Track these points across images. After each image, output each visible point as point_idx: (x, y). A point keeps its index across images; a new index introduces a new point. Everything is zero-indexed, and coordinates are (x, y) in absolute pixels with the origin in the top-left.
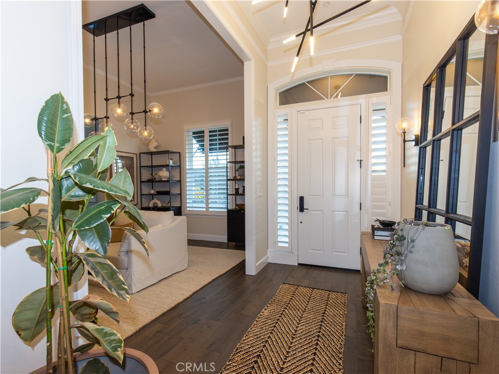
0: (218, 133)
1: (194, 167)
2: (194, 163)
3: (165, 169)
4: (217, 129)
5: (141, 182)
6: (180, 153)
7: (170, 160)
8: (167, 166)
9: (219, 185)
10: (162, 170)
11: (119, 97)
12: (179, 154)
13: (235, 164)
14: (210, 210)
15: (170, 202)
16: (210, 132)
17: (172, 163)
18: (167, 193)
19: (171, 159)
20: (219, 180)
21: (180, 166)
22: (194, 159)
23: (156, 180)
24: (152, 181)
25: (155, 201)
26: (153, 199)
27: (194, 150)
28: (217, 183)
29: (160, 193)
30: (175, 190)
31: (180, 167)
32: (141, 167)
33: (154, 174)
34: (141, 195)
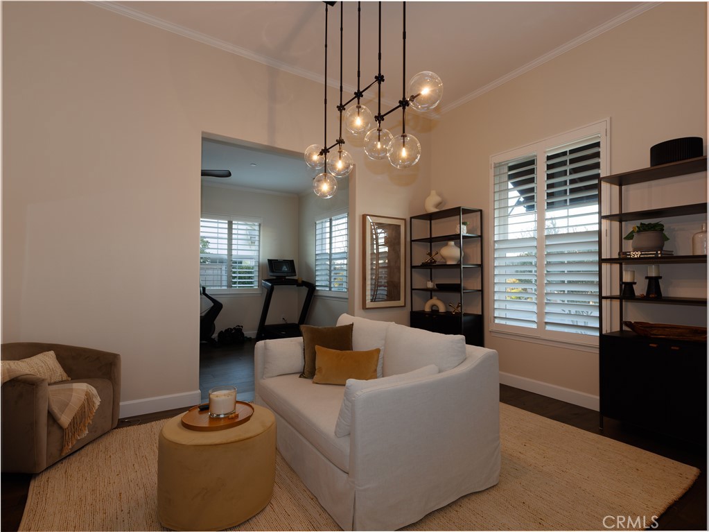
0: (568, 158)
1: (511, 237)
2: (511, 228)
3: (452, 243)
4: (568, 149)
5: (412, 267)
6: (481, 211)
7: (462, 226)
8: (456, 237)
9: (570, 273)
10: (447, 245)
11: (359, 95)
12: (479, 213)
13: (621, 222)
14: (548, 328)
15: (460, 305)
16: (549, 158)
17: (465, 231)
18: (456, 288)
19: (464, 224)
20: (569, 263)
21: (481, 236)
22: (510, 220)
23: (437, 263)
24: (430, 266)
25: (435, 301)
26: (431, 298)
27: (512, 202)
28: (566, 269)
29: (442, 288)
30: (472, 284)
31: (480, 238)
32: (412, 241)
33: (433, 253)
34: (412, 289)
